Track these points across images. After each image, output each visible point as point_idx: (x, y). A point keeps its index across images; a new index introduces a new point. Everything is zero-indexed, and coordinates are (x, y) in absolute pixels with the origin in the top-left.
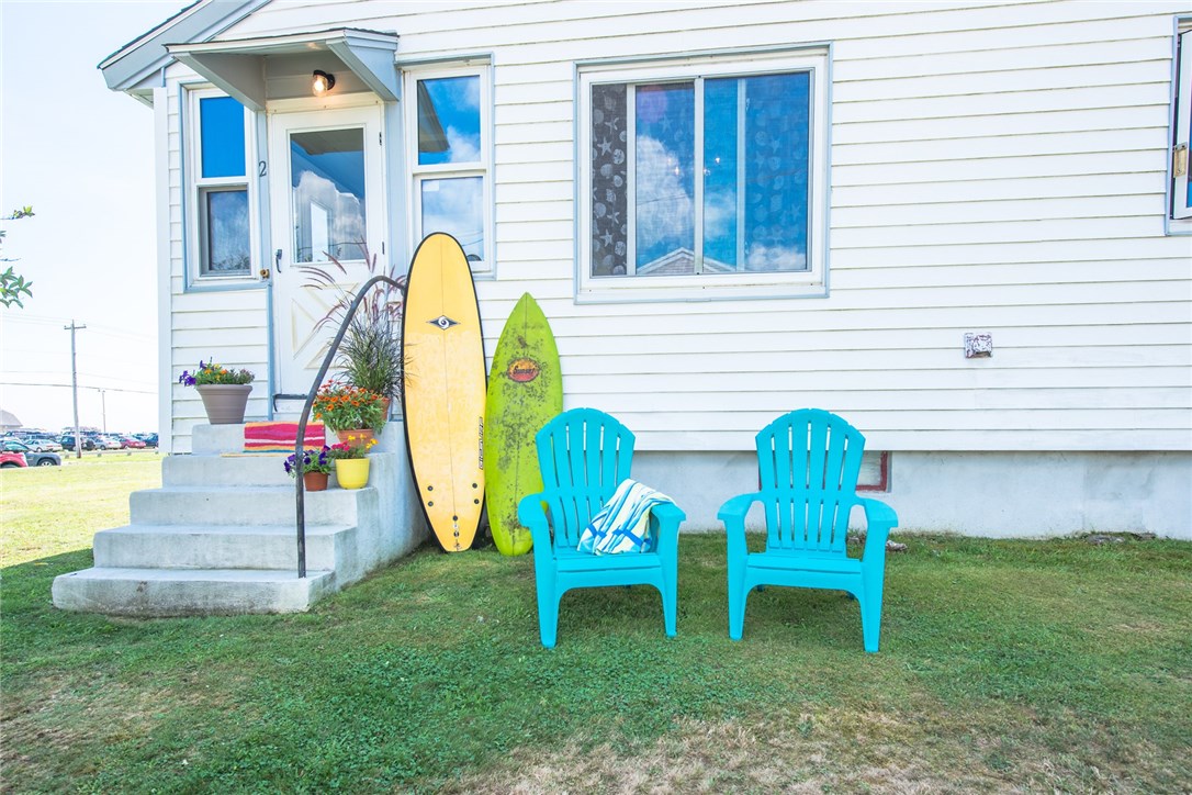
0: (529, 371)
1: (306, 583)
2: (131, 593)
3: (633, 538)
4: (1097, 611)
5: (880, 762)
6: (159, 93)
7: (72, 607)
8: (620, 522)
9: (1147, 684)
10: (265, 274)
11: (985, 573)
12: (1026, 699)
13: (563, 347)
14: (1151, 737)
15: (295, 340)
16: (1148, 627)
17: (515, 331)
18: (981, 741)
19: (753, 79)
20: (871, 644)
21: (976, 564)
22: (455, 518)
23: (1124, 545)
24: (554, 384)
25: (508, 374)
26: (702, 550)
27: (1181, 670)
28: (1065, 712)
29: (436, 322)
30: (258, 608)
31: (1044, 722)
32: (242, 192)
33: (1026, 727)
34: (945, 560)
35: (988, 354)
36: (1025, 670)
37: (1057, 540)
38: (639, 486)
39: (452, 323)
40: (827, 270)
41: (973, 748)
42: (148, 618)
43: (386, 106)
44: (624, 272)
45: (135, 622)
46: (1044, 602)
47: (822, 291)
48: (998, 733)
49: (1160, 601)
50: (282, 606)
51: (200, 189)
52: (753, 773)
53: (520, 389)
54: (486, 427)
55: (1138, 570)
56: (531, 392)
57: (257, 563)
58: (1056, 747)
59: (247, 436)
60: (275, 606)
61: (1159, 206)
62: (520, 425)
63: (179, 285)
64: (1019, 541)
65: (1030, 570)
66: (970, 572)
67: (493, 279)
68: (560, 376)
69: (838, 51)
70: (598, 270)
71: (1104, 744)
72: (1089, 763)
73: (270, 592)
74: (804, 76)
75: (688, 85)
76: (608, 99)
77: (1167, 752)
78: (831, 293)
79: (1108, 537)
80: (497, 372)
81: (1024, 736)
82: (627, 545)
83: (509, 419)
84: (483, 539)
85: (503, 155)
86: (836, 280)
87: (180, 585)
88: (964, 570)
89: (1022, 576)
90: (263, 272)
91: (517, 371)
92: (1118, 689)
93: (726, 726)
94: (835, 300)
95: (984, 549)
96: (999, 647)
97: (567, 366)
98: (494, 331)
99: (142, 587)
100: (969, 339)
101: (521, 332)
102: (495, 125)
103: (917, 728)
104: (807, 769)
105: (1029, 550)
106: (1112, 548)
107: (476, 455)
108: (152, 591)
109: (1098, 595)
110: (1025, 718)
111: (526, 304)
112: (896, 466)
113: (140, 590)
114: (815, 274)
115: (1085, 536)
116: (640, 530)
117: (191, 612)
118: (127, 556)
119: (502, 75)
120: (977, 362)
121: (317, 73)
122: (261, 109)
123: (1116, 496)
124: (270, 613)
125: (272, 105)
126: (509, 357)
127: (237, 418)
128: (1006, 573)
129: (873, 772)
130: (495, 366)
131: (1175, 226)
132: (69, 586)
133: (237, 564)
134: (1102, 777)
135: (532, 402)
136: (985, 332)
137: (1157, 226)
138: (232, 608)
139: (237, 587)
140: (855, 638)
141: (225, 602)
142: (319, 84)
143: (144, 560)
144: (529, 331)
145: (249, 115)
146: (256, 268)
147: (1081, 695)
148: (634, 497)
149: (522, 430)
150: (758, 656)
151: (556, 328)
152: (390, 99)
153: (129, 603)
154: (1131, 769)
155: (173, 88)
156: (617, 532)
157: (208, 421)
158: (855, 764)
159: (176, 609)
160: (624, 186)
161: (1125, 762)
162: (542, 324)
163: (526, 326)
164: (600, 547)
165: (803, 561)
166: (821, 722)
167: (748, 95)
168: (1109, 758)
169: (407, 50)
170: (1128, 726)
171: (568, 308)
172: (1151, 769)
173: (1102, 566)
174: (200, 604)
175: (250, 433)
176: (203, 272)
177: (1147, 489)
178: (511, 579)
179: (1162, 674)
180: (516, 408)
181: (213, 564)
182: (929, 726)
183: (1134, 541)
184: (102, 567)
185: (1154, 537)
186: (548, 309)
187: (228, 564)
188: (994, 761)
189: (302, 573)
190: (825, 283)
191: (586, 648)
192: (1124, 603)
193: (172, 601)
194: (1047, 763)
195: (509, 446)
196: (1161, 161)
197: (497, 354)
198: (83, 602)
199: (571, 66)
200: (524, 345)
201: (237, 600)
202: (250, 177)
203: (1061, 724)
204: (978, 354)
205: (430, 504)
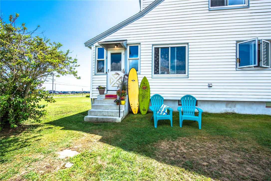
0: (145, 88)
1: (120, 118)
2: (96, 119)
3: (165, 113)
4: (229, 124)
5: (206, 142)
6: (92, 47)
7: (87, 121)
8: (163, 110)
9: (237, 134)
10: (106, 73)
11: (213, 118)
12: (222, 135)
13: (150, 84)
14: (239, 140)
15: (110, 82)
16: (237, 126)
17: (143, 82)
18: (218, 140)
19: (177, 47)
20: (200, 128)
21: (211, 117)
22: (135, 109)
23: (232, 115)
24: (149, 89)
25: (142, 88)
26: (176, 114)
27: (241, 132)
28: (227, 137)
29: (132, 80)
30: (114, 122)
31: (225, 138)
32: (103, 61)
33: (223, 138)
34: (207, 116)
35: (212, 87)
36: (221, 132)
37: (222, 113)
38: (165, 105)
39: (134, 81)
40: (188, 74)
41: (217, 141)
42: (98, 123)
43: (125, 50)
44: (159, 74)
45: (96, 123)
46: (222, 123)
47: (188, 77)
48: (219, 139)
49: (238, 123)
50: (117, 121)
51: (97, 60)
52: (190, 143)
53: (144, 90)
54: (139, 95)
55: (234, 118)
56: (146, 91)
57: (112, 115)
58: (227, 141)
59: (106, 97)
60: (116, 121)
61: (235, 66)
62: (144, 95)
63: (94, 74)
64: (216, 114)
65: (219, 118)
66: (211, 118)
67: (140, 74)
68: (150, 88)
69: (189, 44)
70: (155, 73)
71: (233, 140)
72: (231, 143)
73: (115, 119)
74: (185, 47)
75: (168, 48)
76: (157, 50)
77: (241, 141)
78: (189, 77)
79: (229, 113)
80: (140, 88)
81: (223, 140)
82: (164, 114)
83: (143, 95)
84: (139, 112)
85: (142, 57)
86: (189, 76)
87: (103, 118)
88: (210, 118)
89: (218, 119)
90: (106, 72)
91: (143, 88)
92: (234, 134)
93: (185, 138)
94: (189, 78)
95: (212, 115)
96: (217, 129)
97: (150, 87)
98: (140, 81)
99: (97, 118)
100: (209, 84)
101: (144, 82)
102: (141, 53)
103: (209, 138)
104: (197, 143)
105: (219, 115)
106: (230, 115)
107: (138, 100)
108: (99, 119)
109: (229, 122)
110: (223, 137)
111: (145, 78)
112: (198, 102)
113: (97, 119)
114: (186, 75)
115: (226, 113)
116: (166, 112)
117: (104, 122)
118: (93, 114)
119: (142, 46)
120: (210, 88)
121: (115, 45)
122: (107, 50)
123: (230, 107)
124: (115, 122)
125: (108, 49)
126: (142, 85)
127: (103, 94)
128: (216, 118)
129: (205, 143)
130: (140, 87)
131: (237, 69)
132: (86, 118)
133: (109, 115)
134: (233, 144)
135: (146, 92)
136: (211, 83)
137: (235, 69)
138: (110, 121)
139: (111, 118)
140: (198, 127)
141: (109, 121)
142: (116, 47)
143: (95, 114)
144: (145, 82)
145: (105, 50)
146: (105, 72)
147: (229, 135)
148: (164, 107)
149: (145, 96)
150: (185, 130)
151: (149, 81)
152: (126, 49)
153: (95, 121)
154: (237, 143)
155: (94, 46)
156: (163, 112)
157: (99, 94)
158: (203, 142)
159: (102, 122)
160: (159, 61)
161: (236, 143)
162: (147, 81)
163: (145, 81)
164: (161, 114)
165: (190, 116)
166: (197, 138)
167: (177, 49)
168: (234, 142)
169: (128, 42)
170: (236, 138)
171: (151, 79)
172: (239, 143)
173: (229, 118)
174: (105, 121)
175: (106, 96)
176: (97, 72)
177: (235, 107)
178: (146, 118)
179: (239, 132)
180: (144, 93)
181: (105, 115)
182: (211, 138)
183: (233, 114)
184: (89, 115)
185: (236, 113)
186: (148, 79)
187: (107, 115)
188: (219, 142)
189: (119, 117)
190: (188, 76)
191: (161, 128)
192: (233, 123)
193: (101, 120)
194: (226, 143)
195: (143, 99)
196: (235, 60)
197: (141, 85)
198: (89, 120)
199: (152, 45)
200: (145, 84)
201: (110, 120)
202: (105, 59)
203: (227, 138)
204: (210, 87)
205: (132, 107)
